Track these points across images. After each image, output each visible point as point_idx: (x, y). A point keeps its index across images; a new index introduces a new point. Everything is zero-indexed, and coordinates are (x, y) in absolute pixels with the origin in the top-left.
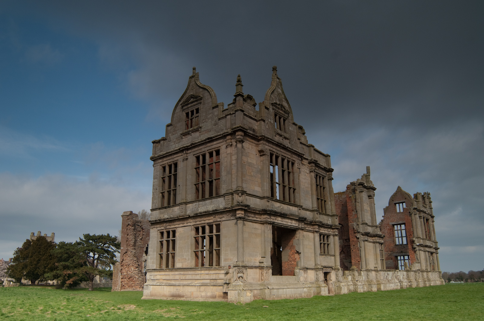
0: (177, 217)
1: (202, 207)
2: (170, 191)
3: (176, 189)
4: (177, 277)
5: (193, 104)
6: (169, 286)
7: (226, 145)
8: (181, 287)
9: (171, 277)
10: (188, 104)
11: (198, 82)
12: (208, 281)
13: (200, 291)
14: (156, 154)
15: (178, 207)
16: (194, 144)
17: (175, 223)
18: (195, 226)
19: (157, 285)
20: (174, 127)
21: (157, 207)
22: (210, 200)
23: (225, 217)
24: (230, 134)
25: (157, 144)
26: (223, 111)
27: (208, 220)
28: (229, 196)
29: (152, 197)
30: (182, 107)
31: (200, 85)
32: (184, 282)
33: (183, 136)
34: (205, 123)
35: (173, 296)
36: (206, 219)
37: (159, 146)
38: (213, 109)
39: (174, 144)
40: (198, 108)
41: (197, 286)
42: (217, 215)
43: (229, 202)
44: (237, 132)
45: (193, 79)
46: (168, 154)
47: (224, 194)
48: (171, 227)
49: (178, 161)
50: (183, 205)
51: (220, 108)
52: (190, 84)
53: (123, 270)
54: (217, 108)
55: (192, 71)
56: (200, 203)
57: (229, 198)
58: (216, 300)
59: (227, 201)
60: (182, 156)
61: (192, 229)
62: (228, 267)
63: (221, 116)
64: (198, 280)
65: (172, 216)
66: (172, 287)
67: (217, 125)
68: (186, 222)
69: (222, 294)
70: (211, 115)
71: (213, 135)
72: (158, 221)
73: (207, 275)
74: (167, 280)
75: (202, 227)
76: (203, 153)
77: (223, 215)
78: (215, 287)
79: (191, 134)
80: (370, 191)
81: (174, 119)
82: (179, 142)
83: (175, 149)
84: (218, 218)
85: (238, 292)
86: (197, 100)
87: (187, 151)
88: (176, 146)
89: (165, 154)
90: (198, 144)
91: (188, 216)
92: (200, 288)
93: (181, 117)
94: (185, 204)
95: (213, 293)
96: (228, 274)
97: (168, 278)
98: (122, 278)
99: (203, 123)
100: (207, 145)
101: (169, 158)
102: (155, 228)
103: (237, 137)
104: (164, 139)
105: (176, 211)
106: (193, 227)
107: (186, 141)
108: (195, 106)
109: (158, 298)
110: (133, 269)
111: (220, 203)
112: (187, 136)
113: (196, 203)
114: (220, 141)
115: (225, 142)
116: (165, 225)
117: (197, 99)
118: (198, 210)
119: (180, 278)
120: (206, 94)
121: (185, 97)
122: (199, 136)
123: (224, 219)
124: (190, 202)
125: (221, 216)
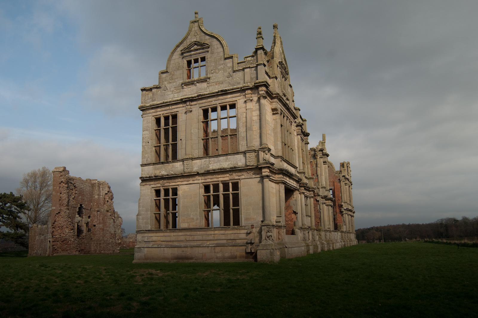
0: (181, 174)
1: (214, 163)
2: (169, 145)
3: (177, 143)
4: (182, 238)
5: (197, 52)
6: (172, 247)
7: (246, 100)
8: (189, 249)
9: (173, 239)
10: (191, 51)
11: (203, 28)
12: (225, 242)
13: (215, 252)
14: (145, 103)
15: (181, 163)
16: (201, 96)
17: (177, 180)
18: (204, 184)
19: (154, 246)
20: (170, 75)
21: (149, 161)
22: (224, 157)
23: (246, 175)
24: (251, 89)
25: (147, 93)
26: (238, 63)
27: (222, 178)
28: (252, 153)
29: (142, 151)
30: (182, 54)
31: (206, 32)
32: (192, 243)
33: (185, 85)
34: (215, 74)
35: (178, 258)
36: (219, 176)
37: (150, 94)
38: (225, 60)
39: (172, 93)
40: (204, 57)
41: (211, 247)
42: (235, 173)
43: (252, 160)
44: (260, 87)
45: (196, 24)
46: (165, 104)
47: (245, 151)
48: (171, 184)
49: (178, 113)
50: (189, 161)
51: (235, 60)
52: (192, 29)
53: (55, 232)
54: (230, 60)
55: (194, 15)
56: (211, 159)
57: (252, 155)
58: (237, 261)
59: (249, 158)
60: (183, 107)
61: (201, 187)
62: (251, 226)
63: (237, 69)
64: (211, 240)
65: (172, 173)
66: (176, 249)
67: (231, 78)
68: (192, 180)
69: (244, 254)
70: (222, 66)
71: (226, 88)
72: (154, 178)
73: (223, 236)
74: (168, 241)
75: (213, 185)
76: (214, 106)
77: (242, 173)
78: (234, 247)
79: (195, 84)
80: (326, 157)
81: (171, 66)
82: (179, 92)
83: (174, 99)
84: (235, 176)
85: (271, 251)
86: (203, 48)
87: (191, 102)
88: (174, 96)
89: (161, 104)
90: (207, 96)
91: (196, 173)
92: (215, 249)
93: (181, 64)
94: (192, 160)
95: (233, 254)
96: (251, 234)
97: (168, 239)
98: (54, 242)
99: (212, 73)
100: (219, 98)
101: (164, 108)
102: (148, 185)
103: (260, 93)
104: (157, 87)
105: (177, 167)
106: (201, 185)
107: (190, 92)
108: (201, 54)
109: (156, 261)
110: (67, 231)
111: (239, 161)
112: (190, 86)
113: (205, 159)
114: (236, 94)
115: (242, 96)
116: (161, 182)
117: (203, 46)
118: (209, 167)
119: (186, 239)
120: (215, 42)
121: (185, 42)
122: (207, 88)
123: (243, 177)
124: (198, 158)
125: (239, 174)
